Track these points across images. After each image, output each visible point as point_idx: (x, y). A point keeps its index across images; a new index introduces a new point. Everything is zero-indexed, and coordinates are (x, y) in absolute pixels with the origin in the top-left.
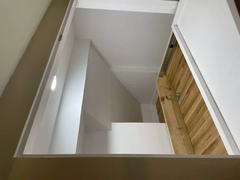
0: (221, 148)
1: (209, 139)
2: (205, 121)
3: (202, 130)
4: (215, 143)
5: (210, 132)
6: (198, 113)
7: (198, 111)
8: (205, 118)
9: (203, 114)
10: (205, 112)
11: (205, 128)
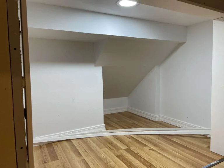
0: (73, 158)
1: (84, 151)
2: (100, 148)
3: (93, 146)
4: (79, 155)
5: (90, 152)
6: (110, 143)
7: (111, 144)
8: (103, 149)
9: (107, 148)
10: (108, 149)
11: (95, 148)
